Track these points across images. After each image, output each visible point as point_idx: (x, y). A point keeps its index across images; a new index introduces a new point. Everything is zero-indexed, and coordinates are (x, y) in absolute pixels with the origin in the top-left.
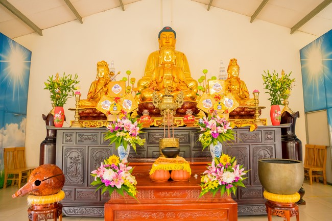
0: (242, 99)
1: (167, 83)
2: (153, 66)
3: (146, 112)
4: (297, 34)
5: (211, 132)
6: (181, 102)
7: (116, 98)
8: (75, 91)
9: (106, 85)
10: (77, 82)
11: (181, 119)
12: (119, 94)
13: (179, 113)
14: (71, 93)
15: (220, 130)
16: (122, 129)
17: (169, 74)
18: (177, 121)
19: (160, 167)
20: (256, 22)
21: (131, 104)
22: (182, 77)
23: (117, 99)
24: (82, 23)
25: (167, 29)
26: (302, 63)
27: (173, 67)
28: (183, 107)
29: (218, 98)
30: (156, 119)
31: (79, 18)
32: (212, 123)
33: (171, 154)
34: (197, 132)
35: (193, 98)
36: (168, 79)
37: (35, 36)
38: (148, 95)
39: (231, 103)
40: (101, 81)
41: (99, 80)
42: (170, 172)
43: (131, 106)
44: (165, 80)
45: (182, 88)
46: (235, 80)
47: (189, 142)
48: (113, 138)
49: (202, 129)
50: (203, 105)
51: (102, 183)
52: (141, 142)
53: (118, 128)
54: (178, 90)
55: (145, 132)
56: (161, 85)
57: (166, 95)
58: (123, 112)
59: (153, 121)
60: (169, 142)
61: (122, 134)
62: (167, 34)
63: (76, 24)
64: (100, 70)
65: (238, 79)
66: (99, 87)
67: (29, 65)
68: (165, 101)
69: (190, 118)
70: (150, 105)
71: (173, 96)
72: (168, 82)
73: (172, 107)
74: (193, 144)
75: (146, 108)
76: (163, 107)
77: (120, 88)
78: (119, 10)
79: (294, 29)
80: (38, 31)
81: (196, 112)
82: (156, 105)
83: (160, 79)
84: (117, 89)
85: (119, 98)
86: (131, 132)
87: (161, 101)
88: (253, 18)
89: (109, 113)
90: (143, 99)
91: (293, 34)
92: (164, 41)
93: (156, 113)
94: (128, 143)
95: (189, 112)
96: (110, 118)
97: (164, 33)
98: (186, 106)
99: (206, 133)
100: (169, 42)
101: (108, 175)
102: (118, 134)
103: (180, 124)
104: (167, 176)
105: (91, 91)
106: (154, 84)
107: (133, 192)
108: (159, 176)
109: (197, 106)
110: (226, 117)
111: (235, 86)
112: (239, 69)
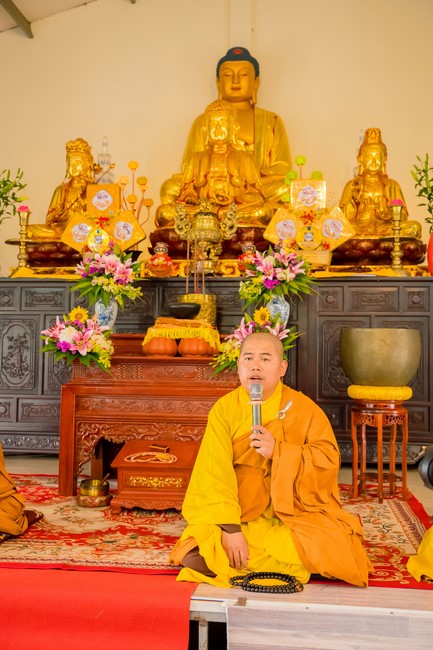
1: (217, 187)
3: (161, 247)
5: (263, 278)
6: (231, 228)
7: (101, 219)
8: (18, 205)
9: (84, 193)
10: (21, 187)
11: (235, 262)
12: (106, 210)
13: (230, 249)
14: (10, 209)
15: (281, 274)
16: (101, 273)
17: (222, 169)
18: (227, 267)
19: (160, 332)
21: (131, 231)
23: (103, 221)
24: (31, 36)
25: (238, 54)
27: (231, 153)
29: (308, 218)
30: (184, 263)
31: (23, 25)
36: (220, 179)
40: (76, 184)
41: (71, 183)
42: (178, 341)
43: (130, 234)
44: (211, 182)
45: (248, 197)
46: (374, 180)
48: (85, 288)
49: (249, 274)
50: (274, 231)
52: (135, 294)
53: (93, 270)
54: (237, 203)
56: (203, 192)
57: (201, 213)
59: (178, 268)
61: (101, 280)
62: (237, 67)
64: (73, 161)
65: (382, 177)
66: (71, 198)
68: (198, 224)
70: (171, 235)
72: (220, 186)
73: (211, 236)
75: (164, 241)
77: (110, 198)
82: (181, 234)
83: (202, 179)
84: (102, 201)
85: (107, 219)
86: (117, 276)
87: (190, 225)
89: (87, 249)
90: (162, 222)
92: (229, 85)
94: (110, 294)
95: (249, 247)
97: (228, 64)
98: (246, 234)
99: (256, 281)
100: (239, 89)
102: (95, 281)
103: (233, 273)
104: (170, 348)
105: (53, 206)
106: (190, 189)
107: (105, 361)
108: (155, 348)
109: (266, 235)
110: (324, 258)
111: (373, 194)
112: (384, 153)
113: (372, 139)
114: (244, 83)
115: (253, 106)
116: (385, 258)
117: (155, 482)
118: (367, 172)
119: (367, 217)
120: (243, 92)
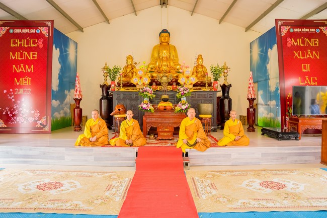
0: (204, 77)
1: (164, 68)
2: (156, 55)
3: (154, 84)
4: (249, 32)
5: (181, 93)
6: (170, 79)
8: (120, 73)
9: (132, 69)
10: (120, 69)
11: (171, 87)
13: (170, 84)
15: (185, 92)
16: (146, 91)
17: (165, 63)
18: (169, 88)
19: (162, 105)
20: (223, 23)
22: (172, 64)
23: (141, 78)
24: (109, 24)
25: (165, 31)
26: (251, 52)
27: (168, 59)
28: (171, 81)
29: (188, 77)
30: (159, 87)
31: (107, 21)
32: (182, 89)
33: (165, 100)
34: (176, 92)
35: (177, 77)
36: (165, 66)
37: (79, 33)
38: (155, 75)
39: (194, 80)
40: (129, 66)
42: (165, 107)
43: (147, 81)
44: (163, 67)
45: (172, 71)
46: (200, 66)
47: (174, 97)
48: (143, 95)
49: (178, 91)
50: (181, 81)
51: (143, 109)
52: (154, 96)
53: (144, 91)
54: (169, 72)
55: (156, 92)
56: (161, 69)
57: (164, 76)
58: (144, 84)
59: (157, 88)
60: (165, 96)
61: (146, 93)
62: (165, 35)
63: (105, 24)
64: (129, 61)
65: (202, 66)
66: (129, 70)
67: (76, 52)
68: (163, 79)
69: (175, 86)
70: (156, 80)
71: (167, 76)
73: (166, 81)
74: (175, 99)
75: (154, 82)
76: (162, 81)
77: (142, 72)
78: (133, 15)
79: (247, 29)
80: (81, 29)
81: (178, 84)
82: (159, 81)
83: (160, 66)
86: (150, 92)
87: (161, 79)
88: (221, 21)
89: (137, 84)
90: (152, 77)
91: (247, 32)
92: (163, 39)
93: (159, 84)
94: (149, 96)
95: (174, 84)
96: (137, 87)
97: (163, 34)
98: (173, 80)
99: (179, 93)
101: (145, 106)
102: (145, 93)
104: (164, 108)
105: (124, 71)
106: (158, 68)
107: (153, 111)
108: (161, 108)
109: (178, 81)
110: (191, 86)
111: (201, 70)
112: (203, 60)
113: (200, 57)
114: (167, 38)
115: (168, 44)
116: (204, 85)
117: (165, 134)
118: (199, 64)
119: (199, 75)
120: (166, 41)
